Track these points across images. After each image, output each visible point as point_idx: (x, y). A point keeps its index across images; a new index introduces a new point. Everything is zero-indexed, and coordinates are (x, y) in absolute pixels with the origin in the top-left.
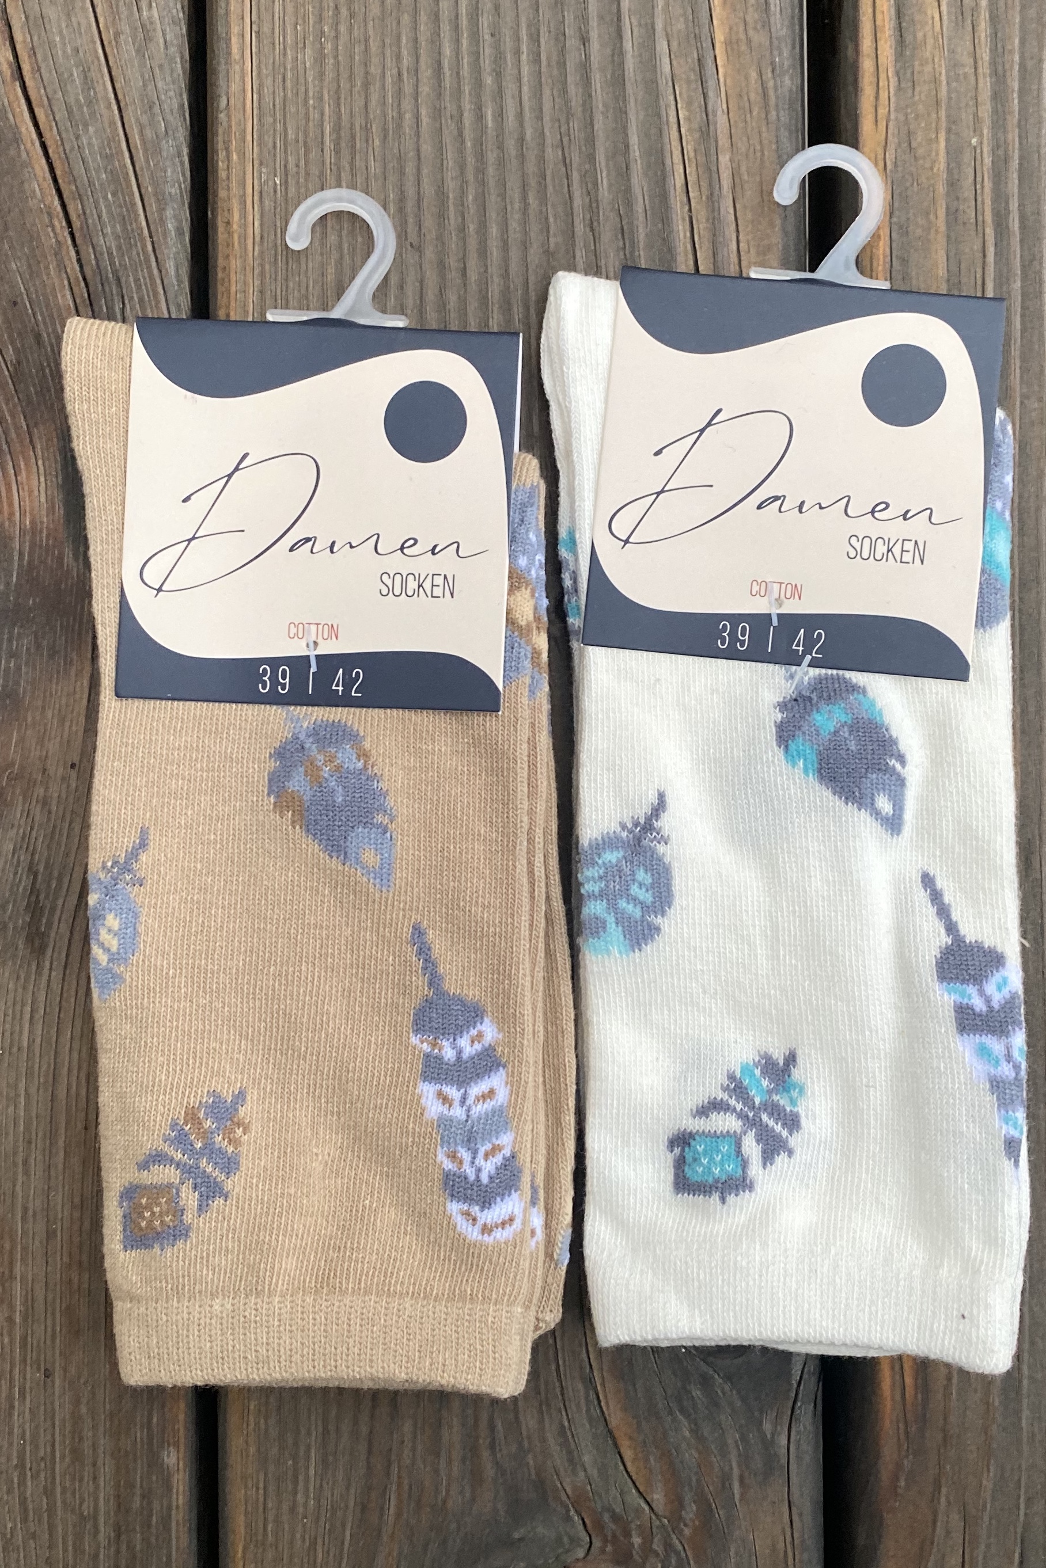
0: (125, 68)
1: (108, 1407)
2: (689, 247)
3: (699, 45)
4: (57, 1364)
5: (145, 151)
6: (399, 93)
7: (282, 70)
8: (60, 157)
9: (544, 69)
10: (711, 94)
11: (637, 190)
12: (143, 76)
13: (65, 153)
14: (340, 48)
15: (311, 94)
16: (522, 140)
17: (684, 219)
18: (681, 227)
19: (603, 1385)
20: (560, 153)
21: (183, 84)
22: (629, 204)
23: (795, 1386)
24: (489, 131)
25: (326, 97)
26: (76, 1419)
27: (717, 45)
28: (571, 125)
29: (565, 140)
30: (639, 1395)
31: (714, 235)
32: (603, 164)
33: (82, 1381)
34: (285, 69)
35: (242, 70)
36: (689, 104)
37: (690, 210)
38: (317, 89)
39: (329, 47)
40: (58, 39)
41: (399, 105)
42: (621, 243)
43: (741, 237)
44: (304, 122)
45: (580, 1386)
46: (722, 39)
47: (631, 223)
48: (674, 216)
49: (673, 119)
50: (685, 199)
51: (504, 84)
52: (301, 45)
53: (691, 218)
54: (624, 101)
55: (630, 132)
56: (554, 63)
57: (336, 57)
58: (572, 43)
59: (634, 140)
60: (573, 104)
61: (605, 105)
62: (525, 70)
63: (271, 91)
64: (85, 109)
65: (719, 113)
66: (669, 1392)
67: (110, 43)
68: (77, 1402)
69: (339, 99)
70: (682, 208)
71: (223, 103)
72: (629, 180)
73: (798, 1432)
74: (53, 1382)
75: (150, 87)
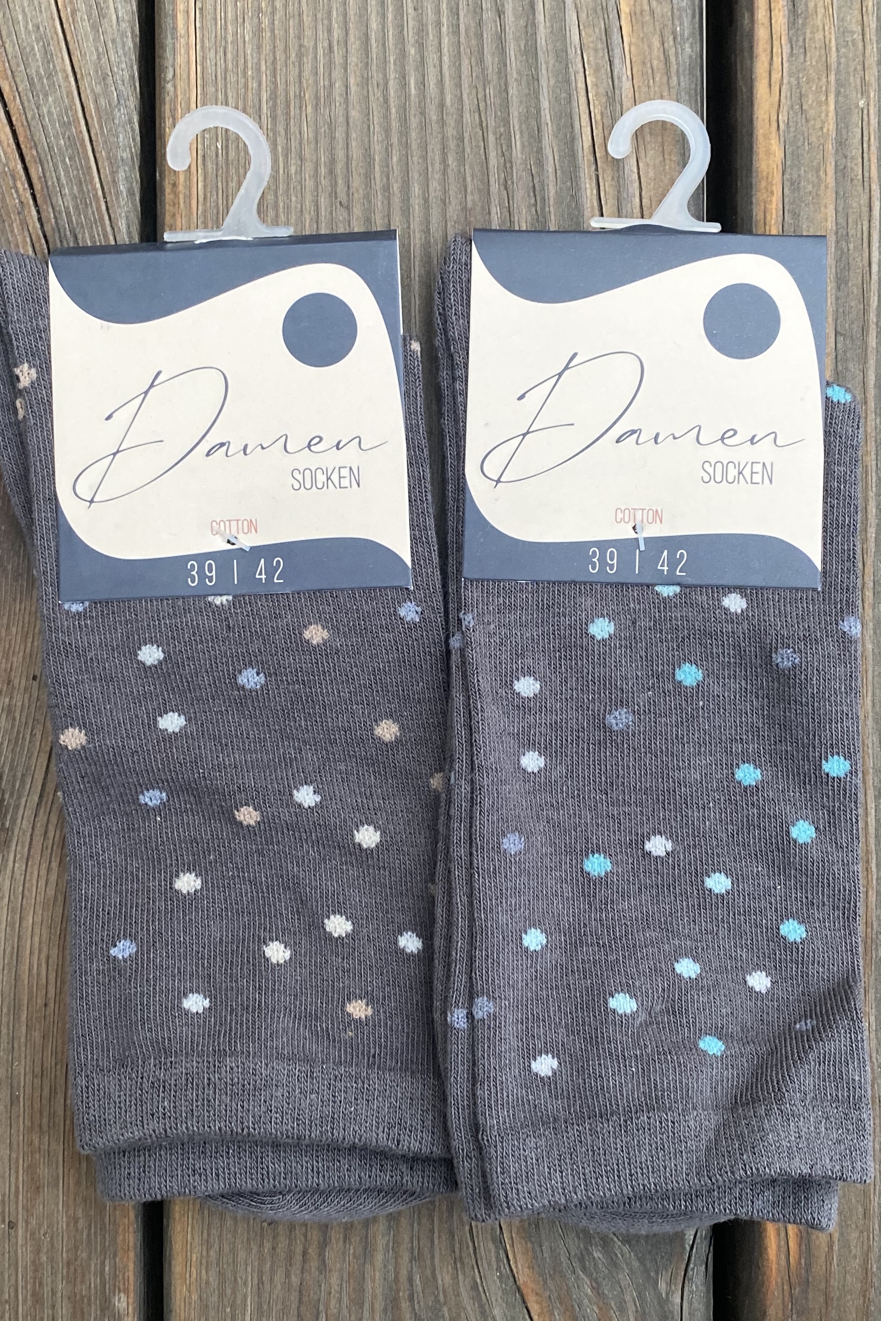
0: (81, 42)
1: (65, 1255)
2: (596, 204)
3: (606, 16)
4: (20, 1216)
5: (100, 118)
6: (330, 64)
7: (223, 43)
8: (23, 125)
9: (462, 40)
10: (617, 61)
11: (547, 151)
12: (97, 50)
13: (27, 121)
14: (276, 22)
15: (250, 65)
16: (442, 105)
17: (591, 179)
18: (588, 186)
19: (512, 1246)
20: (477, 115)
21: (134, 57)
22: (540, 163)
23: (688, 1249)
24: (412, 98)
25: (263, 68)
26: (37, 1266)
27: (623, 16)
28: (487, 91)
29: (482, 105)
30: (546, 1255)
31: (619, 192)
32: (517, 127)
33: (42, 1232)
34: (226, 42)
35: (188, 44)
36: (597, 70)
37: (597, 169)
38: (255, 60)
39: (266, 21)
40: (20, 17)
41: (330, 75)
42: (533, 201)
43: (643, 193)
44: (243, 90)
45: (491, 1246)
46: (627, 10)
47: (542, 183)
48: (582, 175)
49: (581, 85)
50: (592, 159)
51: (426, 54)
52: (240, 20)
53: (597, 176)
54: (537, 68)
55: (542, 98)
56: (472, 34)
57: (273, 31)
58: (489, 15)
59: (545, 104)
60: (490, 71)
61: (519, 73)
62: (445, 41)
63: (213, 63)
64: (45, 80)
65: (624, 78)
66: (572, 1254)
67: (68, 19)
68: (38, 1252)
69: (275, 69)
70: (589, 167)
71: (170, 75)
72: (540, 141)
73: (691, 1292)
74: (16, 1231)
75: (103, 60)
